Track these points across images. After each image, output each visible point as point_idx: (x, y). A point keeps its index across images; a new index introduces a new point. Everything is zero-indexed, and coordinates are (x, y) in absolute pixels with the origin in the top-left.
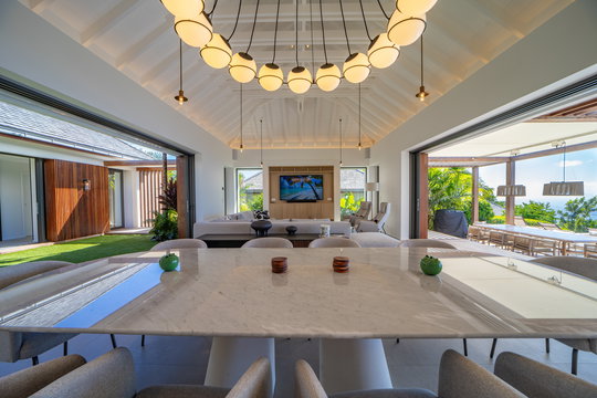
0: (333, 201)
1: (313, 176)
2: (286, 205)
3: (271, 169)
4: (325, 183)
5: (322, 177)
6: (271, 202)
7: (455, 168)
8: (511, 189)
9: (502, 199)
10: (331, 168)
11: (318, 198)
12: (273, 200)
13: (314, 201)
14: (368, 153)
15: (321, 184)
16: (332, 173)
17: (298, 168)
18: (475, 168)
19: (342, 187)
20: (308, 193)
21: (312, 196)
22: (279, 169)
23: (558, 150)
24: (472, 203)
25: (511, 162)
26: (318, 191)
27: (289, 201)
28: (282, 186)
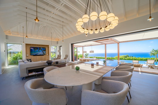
0: (49, 55)
1: (42, 48)
2: (33, 57)
3: (26, 45)
5: (45, 48)
6: (27, 56)
10: (48, 46)
13: (43, 55)
14: (57, 43)
15: (45, 50)
16: (48, 47)
17: (37, 45)
19: (51, 51)
20: (41, 53)
21: (43, 54)
22: (30, 45)
26: (44, 52)
28: (31, 50)
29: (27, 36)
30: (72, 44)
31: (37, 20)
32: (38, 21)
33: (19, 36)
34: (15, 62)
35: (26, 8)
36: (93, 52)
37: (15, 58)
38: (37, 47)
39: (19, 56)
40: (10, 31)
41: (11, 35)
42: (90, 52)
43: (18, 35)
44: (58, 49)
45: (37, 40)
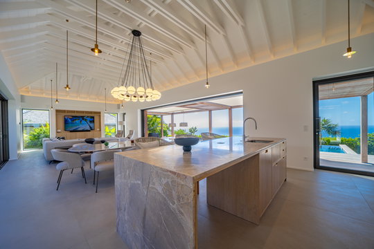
0: (100, 130)
1: (88, 117)
2: (68, 134)
3: (57, 111)
4: (95, 121)
5: (93, 117)
6: (57, 132)
7: (155, 115)
8: (173, 125)
9: (171, 128)
10: (100, 113)
11: (92, 129)
12: (59, 131)
13: (89, 131)
14: (118, 106)
15: (93, 122)
16: (100, 116)
18: (162, 116)
19: (106, 123)
21: (88, 128)
22: (64, 111)
23: (182, 113)
24: (161, 130)
25: (172, 114)
26: (92, 125)
27: (71, 131)
28: (66, 122)
29: (67, 86)
30: (143, 111)
31: (96, 51)
32: (100, 52)
33: (44, 96)
34: (36, 142)
35: (67, 21)
36: (186, 125)
37: (35, 136)
38: (78, 115)
39: (44, 132)
40: (28, 88)
41: (30, 94)
42: (181, 125)
43: (42, 93)
44: (120, 119)
45: (78, 102)
